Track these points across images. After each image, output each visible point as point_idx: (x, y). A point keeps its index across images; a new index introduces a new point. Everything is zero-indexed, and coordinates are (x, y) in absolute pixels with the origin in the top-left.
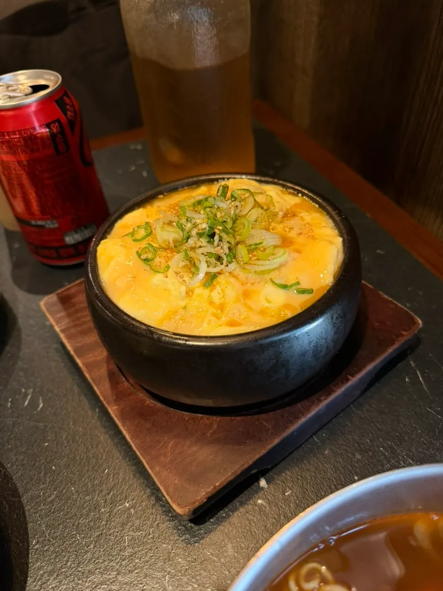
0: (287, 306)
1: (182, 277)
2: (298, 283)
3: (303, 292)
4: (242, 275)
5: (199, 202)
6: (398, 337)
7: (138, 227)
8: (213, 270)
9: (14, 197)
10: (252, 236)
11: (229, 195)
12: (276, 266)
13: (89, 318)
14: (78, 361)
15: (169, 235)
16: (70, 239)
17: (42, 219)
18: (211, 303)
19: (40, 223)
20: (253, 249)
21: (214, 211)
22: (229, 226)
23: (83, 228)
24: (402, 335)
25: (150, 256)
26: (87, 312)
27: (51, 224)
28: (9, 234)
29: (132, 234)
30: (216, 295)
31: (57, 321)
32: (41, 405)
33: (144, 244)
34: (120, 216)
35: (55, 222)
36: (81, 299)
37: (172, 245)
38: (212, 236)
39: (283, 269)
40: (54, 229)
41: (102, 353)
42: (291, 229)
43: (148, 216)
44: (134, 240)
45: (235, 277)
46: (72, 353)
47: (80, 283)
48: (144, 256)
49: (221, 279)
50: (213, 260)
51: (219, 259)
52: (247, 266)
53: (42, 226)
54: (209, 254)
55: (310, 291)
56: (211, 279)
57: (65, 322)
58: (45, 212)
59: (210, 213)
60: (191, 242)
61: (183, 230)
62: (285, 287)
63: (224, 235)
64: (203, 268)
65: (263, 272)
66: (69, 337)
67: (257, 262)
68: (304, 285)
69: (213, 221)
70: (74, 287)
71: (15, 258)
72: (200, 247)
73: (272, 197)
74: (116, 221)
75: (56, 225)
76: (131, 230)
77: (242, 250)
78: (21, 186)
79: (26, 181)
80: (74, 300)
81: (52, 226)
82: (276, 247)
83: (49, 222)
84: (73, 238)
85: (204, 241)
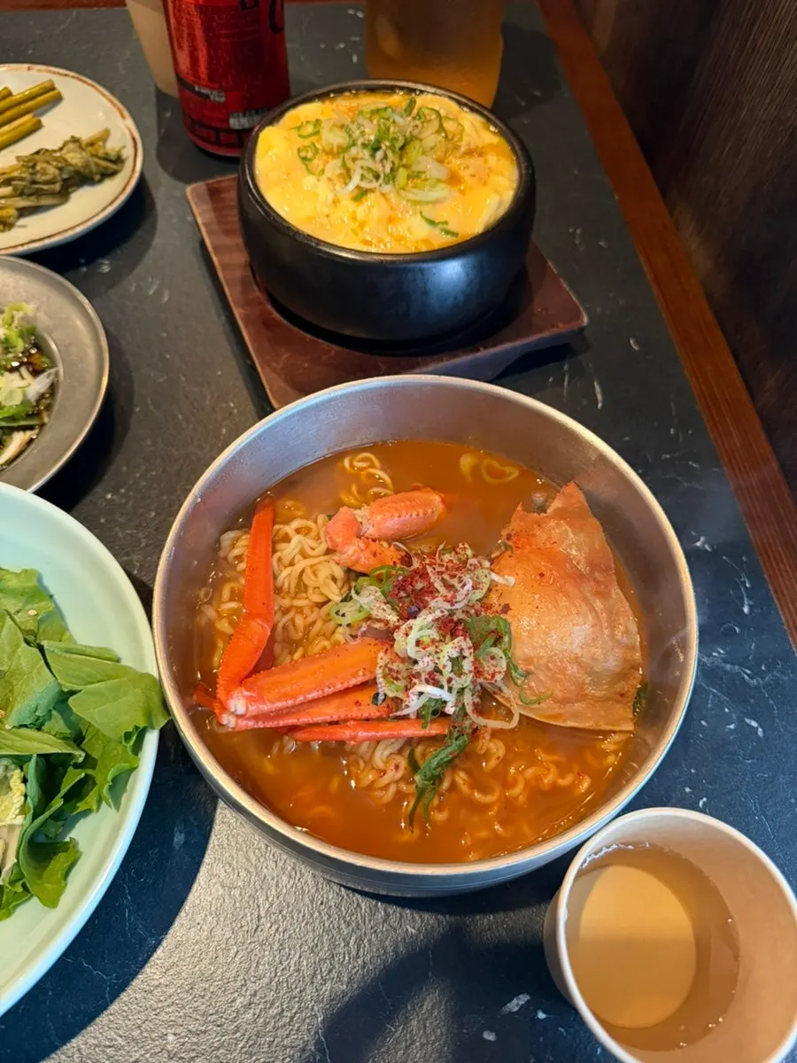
0: (426, 241)
1: (334, 185)
2: (446, 223)
3: (448, 232)
4: (393, 198)
5: (378, 111)
6: (553, 326)
7: (308, 122)
8: (365, 185)
9: (180, 47)
10: (419, 162)
11: (415, 111)
12: (431, 199)
13: (237, 218)
14: (215, 259)
15: (336, 138)
16: (236, 122)
17: (207, 86)
18: (354, 218)
19: (205, 91)
20: (414, 176)
21: (388, 123)
22: (399, 144)
23: (253, 112)
24: (558, 327)
25: (310, 155)
26: (235, 212)
27: (217, 97)
28: (161, 97)
29: (299, 128)
30: (361, 211)
31: (202, 214)
32: (166, 299)
33: (307, 142)
34: (295, 106)
35: (222, 94)
36: (231, 196)
37: (335, 151)
38: (376, 149)
39: (438, 206)
40: (219, 103)
41: (240, 257)
42: (467, 167)
43: (323, 113)
44: (299, 136)
45: (388, 200)
46: (210, 248)
47: (233, 179)
48: (303, 154)
49: (371, 196)
50: (370, 176)
51: (377, 177)
52: (402, 192)
53: (207, 97)
54: (369, 169)
55: (455, 234)
56: (361, 194)
57: (211, 216)
58: (214, 79)
59: (382, 126)
60: (354, 151)
61: (350, 136)
62: (431, 223)
63: (390, 154)
64: (356, 180)
65: (415, 203)
66: (210, 233)
67: (414, 190)
68: (451, 227)
69: (383, 134)
70: (227, 180)
71: (163, 131)
72: (362, 159)
73: (464, 128)
74: (288, 109)
75: (223, 100)
76: (299, 124)
77: (402, 173)
78: (192, 37)
79: (199, 33)
80: (223, 196)
81: (217, 99)
82: (439, 181)
83: (215, 93)
84: (239, 122)
85: (366, 153)
